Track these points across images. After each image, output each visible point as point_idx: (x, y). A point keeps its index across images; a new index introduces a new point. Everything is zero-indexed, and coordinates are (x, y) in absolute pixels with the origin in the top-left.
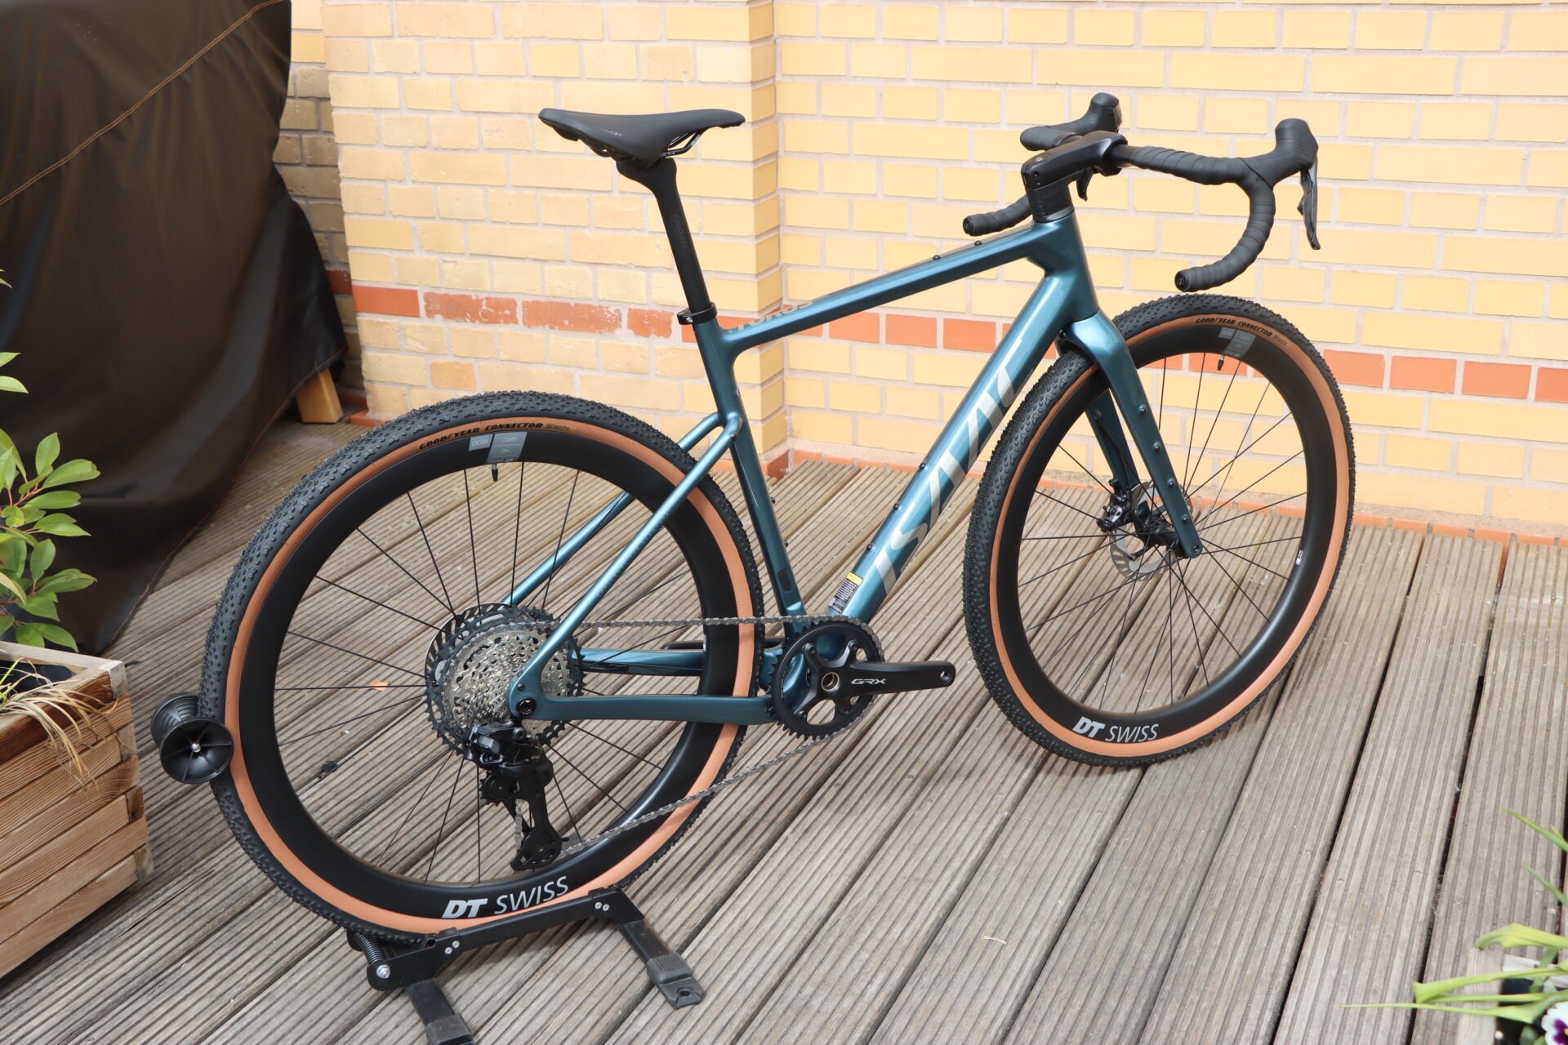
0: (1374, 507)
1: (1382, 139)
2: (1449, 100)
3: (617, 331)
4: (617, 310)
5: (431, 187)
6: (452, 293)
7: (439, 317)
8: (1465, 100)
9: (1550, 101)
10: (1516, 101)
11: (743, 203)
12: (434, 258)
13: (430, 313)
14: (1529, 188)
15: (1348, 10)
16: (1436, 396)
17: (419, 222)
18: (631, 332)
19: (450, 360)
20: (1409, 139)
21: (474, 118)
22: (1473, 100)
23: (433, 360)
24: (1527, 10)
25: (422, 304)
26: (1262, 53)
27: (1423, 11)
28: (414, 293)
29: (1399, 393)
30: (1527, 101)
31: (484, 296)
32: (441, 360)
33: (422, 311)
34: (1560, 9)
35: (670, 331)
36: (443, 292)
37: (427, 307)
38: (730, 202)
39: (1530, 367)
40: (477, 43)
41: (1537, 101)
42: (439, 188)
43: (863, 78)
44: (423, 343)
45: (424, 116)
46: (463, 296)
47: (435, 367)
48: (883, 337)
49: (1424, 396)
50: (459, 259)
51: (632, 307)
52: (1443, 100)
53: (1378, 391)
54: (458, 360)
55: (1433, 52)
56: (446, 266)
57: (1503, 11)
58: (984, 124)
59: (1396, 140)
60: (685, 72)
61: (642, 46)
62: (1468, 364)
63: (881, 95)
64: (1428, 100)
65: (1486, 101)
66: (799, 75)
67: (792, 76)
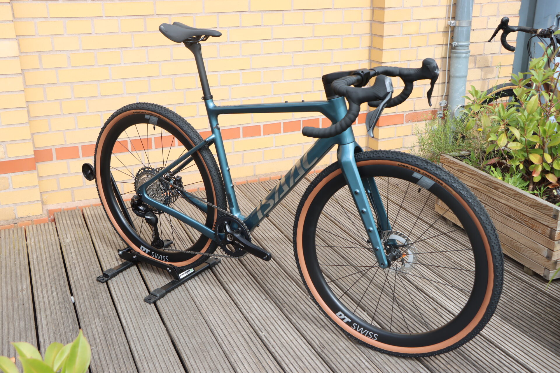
0: (263, 175)
1: (253, 55)
2: (270, 41)
8: (274, 40)
9: (297, 39)
10: (288, 40)
11: (21, 109)
14: (294, 66)
15: (238, 14)
16: (276, 135)
20: (260, 54)
22: (277, 40)
24: (288, 12)
27: (260, 13)
29: (266, 136)
30: (291, 39)
34: (296, 11)
38: (15, 109)
39: (300, 120)
41: (293, 39)
43: (60, 51)
48: (81, 155)
49: (273, 135)
52: (268, 41)
53: (260, 137)
55: (264, 26)
57: (282, 12)
58: (115, 64)
59: (257, 55)
62: (284, 123)
63: (69, 57)
64: (264, 41)
65: (280, 40)
66: (30, 52)
67: (26, 53)
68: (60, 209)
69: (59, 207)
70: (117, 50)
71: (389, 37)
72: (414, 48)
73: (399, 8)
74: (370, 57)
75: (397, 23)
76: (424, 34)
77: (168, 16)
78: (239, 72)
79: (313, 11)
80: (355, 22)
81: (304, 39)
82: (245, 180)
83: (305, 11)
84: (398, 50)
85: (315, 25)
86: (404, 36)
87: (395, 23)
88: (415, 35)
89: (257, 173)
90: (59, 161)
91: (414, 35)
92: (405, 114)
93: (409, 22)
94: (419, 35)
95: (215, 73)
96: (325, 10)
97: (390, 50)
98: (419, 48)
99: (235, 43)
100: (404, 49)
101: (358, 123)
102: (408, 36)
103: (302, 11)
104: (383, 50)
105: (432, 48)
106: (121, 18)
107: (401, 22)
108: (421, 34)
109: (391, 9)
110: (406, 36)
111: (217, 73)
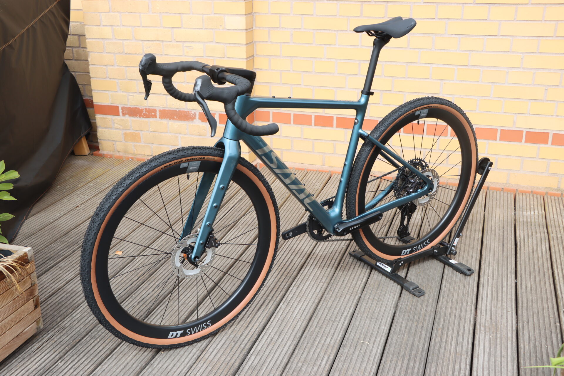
1: (473, 51)
2: (496, 37)
5: (124, 68)
6: (132, 107)
7: (127, 116)
8: (502, 37)
9: (531, 38)
10: (519, 38)
12: (125, 94)
13: (124, 114)
14: (524, 68)
15: (461, 5)
16: (490, 142)
17: (120, 81)
18: (200, 121)
19: (131, 131)
20: (482, 51)
21: (141, 42)
22: (504, 37)
23: (125, 131)
24: (523, 6)
25: (120, 111)
26: (430, 20)
27: (487, 6)
28: (118, 107)
30: (523, 38)
31: (144, 108)
32: (128, 132)
33: (121, 114)
34: (535, 6)
36: (129, 106)
37: (122, 112)
39: (523, 131)
40: (142, 14)
41: (527, 38)
42: (127, 68)
43: (286, 28)
44: (121, 125)
45: (122, 42)
46: (136, 108)
47: (125, 134)
48: (292, 122)
50: (135, 94)
52: (494, 37)
54: (134, 131)
55: (491, 20)
56: (130, 97)
57: (515, 6)
58: (330, 45)
59: (478, 51)
60: (221, 26)
61: (205, 16)
62: (502, 130)
63: (292, 34)
64: (488, 37)
65: (509, 38)
66: (262, 27)
67: (259, 27)
70: (333, 32)
77: (385, 4)
78: (454, 67)
81: (541, 38)
83: (547, 6)
85: (559, 22)
95: (427, 65)
99: (453, 36)
103: (543, 6)
111: (429, 65)
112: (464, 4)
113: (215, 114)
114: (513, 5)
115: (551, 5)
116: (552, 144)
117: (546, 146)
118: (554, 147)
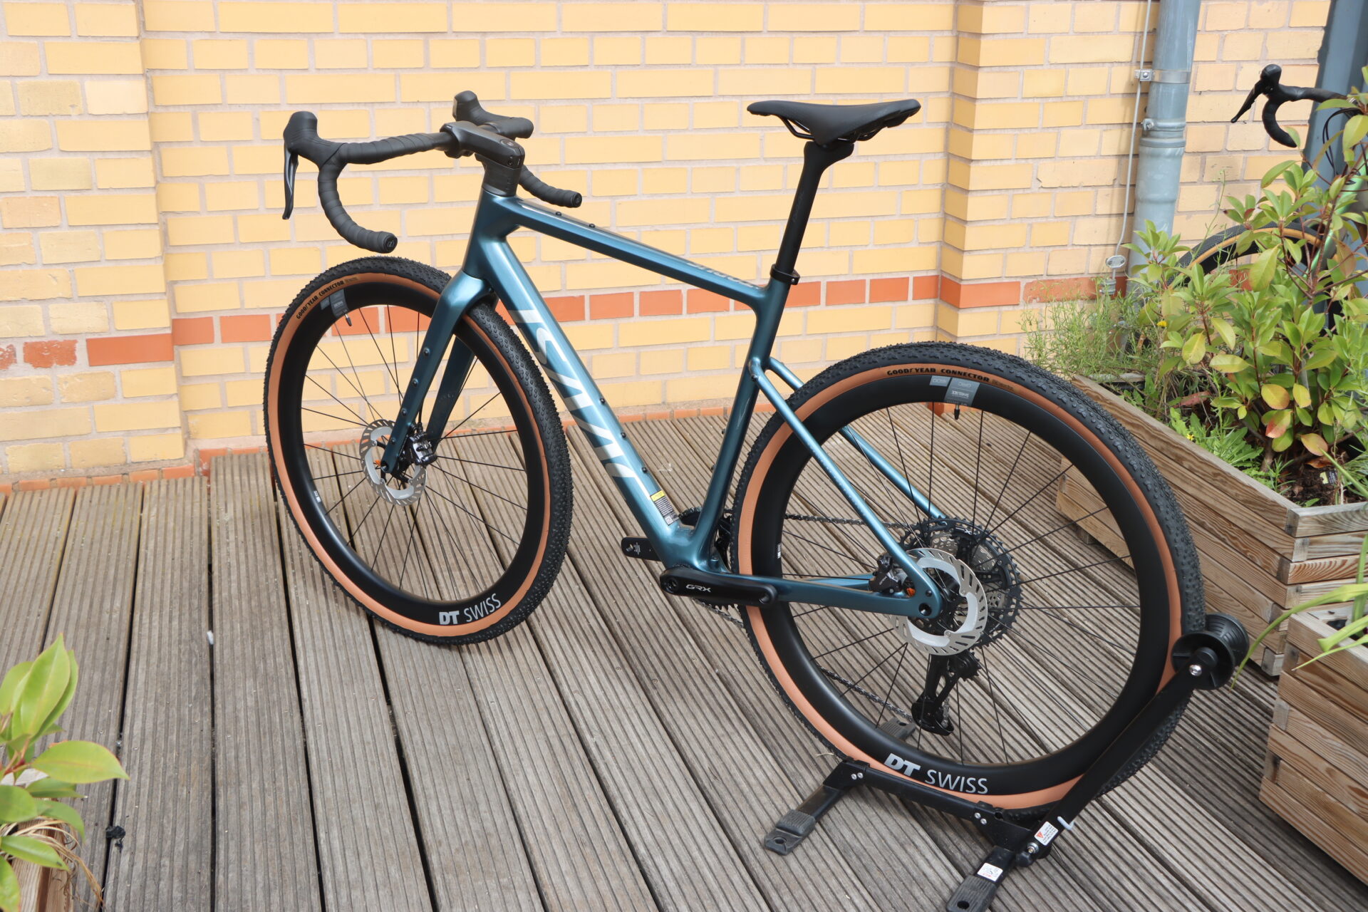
0: (684, 403)
1: (669, 131)
2: (711, 100)
3: (12, 367)
4: (10, 347)
8: (721, 99)
11: (148, 227)
14: (766, 159)
15: (639, 36)
16: (718, 315)
18: (29, 366)
20: (687, 129)
22: (726, 99)
24: (755, 35)
26: (579, 70)
27: (690, 37)
29: (693, 316)
34: (773, 35)
35: (75, 358)
38: (134, 228)
43: (239, 105)
49: (709, 315)
51: (28, 340)
52: (707, 100)
55: (698, 66)
57: (739, 36)
59: (679, 131)
60: (72, 106)
61: (18, 81)
63: (258, 120)
64: (696, 100)
66: (174, 106)
67: (166, 106)
68: (225, 450)
69: (222, 446)
71: (989, 101)
72: (1051, 130)
73: (1015, 36)
74: (946, 146)
75: (1011, 69)
76: (1076, 99)
77: (478, 37)
78: (636, 167)
79: (814, 35)
80: (913, 64)
82: (641, 413)
83: (795, 35)
84: (1011, 132)
85: (817, 67)
86: (1026, 101)
87: (1006, 69)
88: (1055, 100)
89: (670, 399)
90: (226, 346)
91: (1050, 100)
92: (1023, 283)
93: (1040, 68)
94: (1064, 99)
95: (580, 168)
96: (842, 35)
97: (991, 132)
98: (1064, 131)
99: (629, 101)
100: (1026, 131)
101: (914, 299)
102: (1036, 100)
103: (788, 36)
104: (975, 133)
105: (1096, 132)
106: (374, 38)
107: (1019, 69)
108: (1070, 99)
109: (995, 37)
110: (1031, 100)
111: (584, 168)
112: (645, 34)
113: (75, 342)
114: (735, 35)
115: (802, 35)
116: (828, 304)
117: (818, 308)
118: (830, 308)
